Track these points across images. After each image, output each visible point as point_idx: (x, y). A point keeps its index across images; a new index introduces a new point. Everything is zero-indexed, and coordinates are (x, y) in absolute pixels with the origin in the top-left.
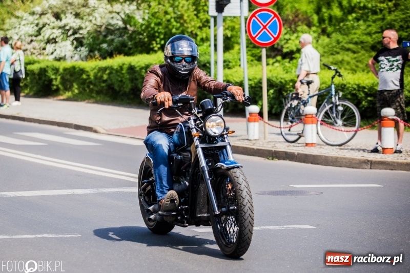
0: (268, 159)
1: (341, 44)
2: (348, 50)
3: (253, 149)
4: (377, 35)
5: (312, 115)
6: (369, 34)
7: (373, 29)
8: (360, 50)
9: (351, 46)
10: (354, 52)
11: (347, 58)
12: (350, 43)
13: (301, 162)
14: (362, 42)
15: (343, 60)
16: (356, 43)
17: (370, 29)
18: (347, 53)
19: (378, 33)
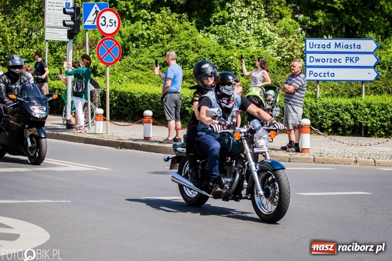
0: (118, 148)
1: (132, 64)
2: (138, 68)
3: (104, 141)
4: (159, 58)
5: (150, 116)
6: (153, 57)
7: (156, 53)
8: (147, 69)
9: (141, 66)
10: (143, 70)
11: (140, 75)
12: (139, 63)
13: (145, 151)
14: (148, 63)
15: (138, 76)
16: (143, 64)
17: (154, 53)
18: (137, 71)
19: (161, 57)
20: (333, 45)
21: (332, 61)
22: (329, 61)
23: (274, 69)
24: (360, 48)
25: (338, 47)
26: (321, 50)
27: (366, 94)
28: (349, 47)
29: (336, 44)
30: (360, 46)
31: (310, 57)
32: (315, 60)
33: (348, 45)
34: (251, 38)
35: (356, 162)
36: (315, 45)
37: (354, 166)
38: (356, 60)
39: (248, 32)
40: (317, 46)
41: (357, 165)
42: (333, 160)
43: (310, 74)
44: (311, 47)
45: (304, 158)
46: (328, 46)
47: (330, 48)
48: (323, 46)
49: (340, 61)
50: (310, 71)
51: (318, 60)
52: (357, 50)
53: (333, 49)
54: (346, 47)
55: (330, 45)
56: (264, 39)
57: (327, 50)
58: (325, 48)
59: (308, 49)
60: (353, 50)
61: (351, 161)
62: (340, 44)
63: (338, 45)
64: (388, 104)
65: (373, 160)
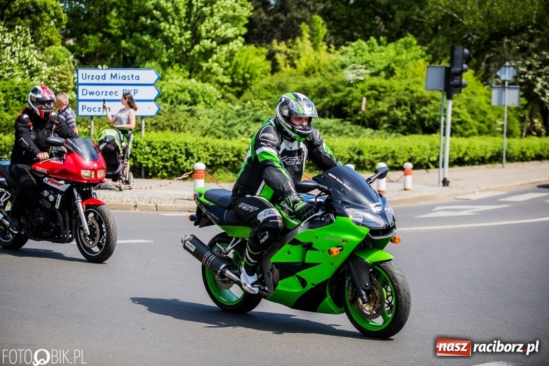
20: (108, 76)
21: (108, 94)
22: (104, 93)
24: (138, 79)
25: (114, 78)
26: (95, 81)
27: (146, 131)
28: (127, 78)
29: (112, 75)
30: (138, 76)
31: (83, 90)
32: (88, 94)
34: (15, 68)
35: (136, 206)
37: (133, 211)
38: (135, 93)
39: (13, 61)
40: (90, 77)
41: (137, 210)
43: (83, 109)
44: (84, 77)
46: (103, 77)
48: (98, 77)
49: (116, 94)
50: (83, 106)
51: (91, 93)
52: (135, 82)
53: (108, 80)
54: (124, 78)
55: (105, 76)
56: (31, 69)
57: (101, 81)
59: (81, 81)
60: (131, 82)
61: (130, 206)
62: (116, 75)
63: (114, 75)
64: (171, 142)
65: (155, 205)
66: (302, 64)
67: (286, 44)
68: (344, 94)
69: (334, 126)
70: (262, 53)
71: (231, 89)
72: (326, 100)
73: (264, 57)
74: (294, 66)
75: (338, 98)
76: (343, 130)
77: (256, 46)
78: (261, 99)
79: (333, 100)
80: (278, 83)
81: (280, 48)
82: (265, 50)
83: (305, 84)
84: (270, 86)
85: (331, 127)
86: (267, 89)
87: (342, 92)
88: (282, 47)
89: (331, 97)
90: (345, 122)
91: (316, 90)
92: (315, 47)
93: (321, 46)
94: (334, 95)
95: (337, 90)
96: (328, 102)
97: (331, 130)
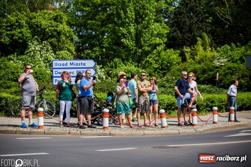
20: (69, 64)
23: (49, 79)
24: (85, 65)
25: (72, 65)
26: (62, 67)
28: (79, 65)
30: (85, 64)
31: (55, 71)
32: (58, 73)
33: (78, 64)
34: (42, 62)
35: (70, 133)
36: (58, 64)
37: (68, 135)
38: (83, 72)
39: (41, 59)
40: (59, 65)
41: (70, 135)
42: (56, 132)
43: (55, 81)
44: (56, 65)
45: (38, 132)
46: (66, 65)
47: (67, 65)
48: (63, 65)
49: (73, 73)
50: (55, 80)
51: (60, 73)
52: (83, 66)
53: (69, 66)
54: (77, 64)
55: (67, 64)
56: (50, 63)
57: (65, 67)
58: (64, 65)
59: (54, 67)
60: (81, 66)
61: (66, 133)
62: (73, 63)
63: (72, 63)
64: (102, 98)
65: (80, 132)
66: (198, 58)
67: (190, 48)
68: (215, 72)
69: (207, 89)
70: (178, 53)
71: (160, 71)
72: (206, 76)
73: (178, 55)
74: (194, 59)
75: (212, 74)
76: (212, 90)
77: (174, 49)
78: (175, 76)
79: (209, 75)
80: (183, 68)
81: (187, 50)
82: (179, 51)
83: (195, 68)
84: (180, 69)
85: (205, 89)
86: (178, 71)
87: (214, 71)
88: (188, 50)
89: (209, 74)
90: (214, 87)
91: (201, 70)
92: (205, 49)
93: (208, 49)
94: (210, 73)
95: (211, 71)
96: (207, 77)
97: (205, 91)
